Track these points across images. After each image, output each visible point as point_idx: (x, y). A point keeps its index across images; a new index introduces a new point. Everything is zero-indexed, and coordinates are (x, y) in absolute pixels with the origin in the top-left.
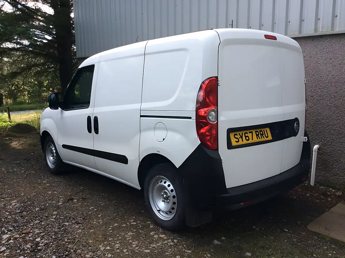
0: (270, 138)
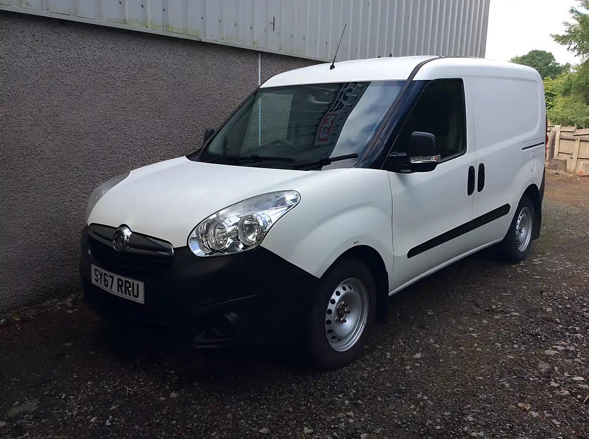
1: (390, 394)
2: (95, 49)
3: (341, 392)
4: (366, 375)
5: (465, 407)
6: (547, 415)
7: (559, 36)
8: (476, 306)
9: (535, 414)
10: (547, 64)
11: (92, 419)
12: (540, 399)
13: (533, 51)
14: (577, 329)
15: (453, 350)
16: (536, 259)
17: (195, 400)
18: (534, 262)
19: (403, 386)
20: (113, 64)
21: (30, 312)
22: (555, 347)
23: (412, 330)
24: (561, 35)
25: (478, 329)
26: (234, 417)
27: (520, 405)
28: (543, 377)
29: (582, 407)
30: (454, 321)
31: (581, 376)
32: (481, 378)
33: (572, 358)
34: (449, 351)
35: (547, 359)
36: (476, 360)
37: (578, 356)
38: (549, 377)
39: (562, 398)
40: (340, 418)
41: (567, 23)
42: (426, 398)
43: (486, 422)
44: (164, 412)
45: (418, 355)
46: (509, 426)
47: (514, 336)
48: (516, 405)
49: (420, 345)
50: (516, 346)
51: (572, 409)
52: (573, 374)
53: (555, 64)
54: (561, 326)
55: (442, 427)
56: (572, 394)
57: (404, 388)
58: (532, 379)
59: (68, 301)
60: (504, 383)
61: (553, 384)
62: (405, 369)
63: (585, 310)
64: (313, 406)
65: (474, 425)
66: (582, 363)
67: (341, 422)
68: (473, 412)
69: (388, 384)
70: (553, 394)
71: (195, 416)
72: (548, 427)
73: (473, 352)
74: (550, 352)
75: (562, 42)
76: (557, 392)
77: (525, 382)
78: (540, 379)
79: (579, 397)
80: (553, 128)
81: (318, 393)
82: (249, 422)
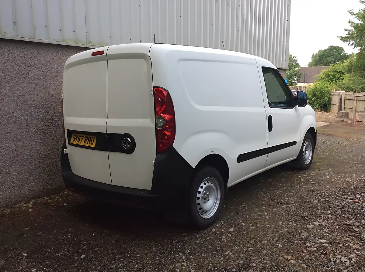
0: (94, 146)
1: (210, 252)
2: (46, 57)
3: (181, 252)
4: (198, 242)
5: (252, 259)
6: (300, 262)
7: (342, 37)
8: (272, 200)
9: (293, 262)
10: (340, 54)
11: (33, 270)
12: (298, 253)
13: (331, 46)
14: (329, 212)
15: (253, 226)
16: (314, 172)
17: (95, 258)
18: (313, 174)
19: (219, 247)
20: (57, 65)
21: (6, 211)
22: (314, 223)
23: (231, 215)
24: (344, 37)
25: (270, 214)
26: (116, 267)
27: (285, 256)
28: (303, 240)
29: (322, 257)
30: (257, 210)
31: (325, 239)
32: (266, 242)
33: (322, 229)
34: (250, 227)
35: (307, 230)
36: (265, 232)
37: (326, 228)
38: (306, 241)
39: (311, 252)
40: (177, 266)
41: (347, 29)
42: (230, 254)
43: (263, 267)
44: (76, 265)
45: (231, 230)
46: (276, 269)
47: (290, 217)
48: (283, 257)
49: (233, 224)
50: (290, 223)
51: (316, 258)
52: (321, 239)
53: (345, 53)
54: (320, 211)
55: (237, 270)
56: (318, 250)
57: (219, 249)
58: (296, 242)
59: (30, 204)
60: (279, 244)
61: (308, 244)
62: (222, 238)
63: (336, 201)
64: (163, 260)
65: (255, 269)
66: (328, 232)
67: (178, 269)
68: (257, 261)
69: (210, 247)
70: (307, 250)
71: (94, 267)
72: (299, 268)
73: (264, 227)
74: (310, 226)
75: (345, 40)
76: (309, 249)
77: (291, 243)
78: (301, 242)
79: (321, 251)
80: (340, 93)
81: (168, 253)
82: (124, 270)
